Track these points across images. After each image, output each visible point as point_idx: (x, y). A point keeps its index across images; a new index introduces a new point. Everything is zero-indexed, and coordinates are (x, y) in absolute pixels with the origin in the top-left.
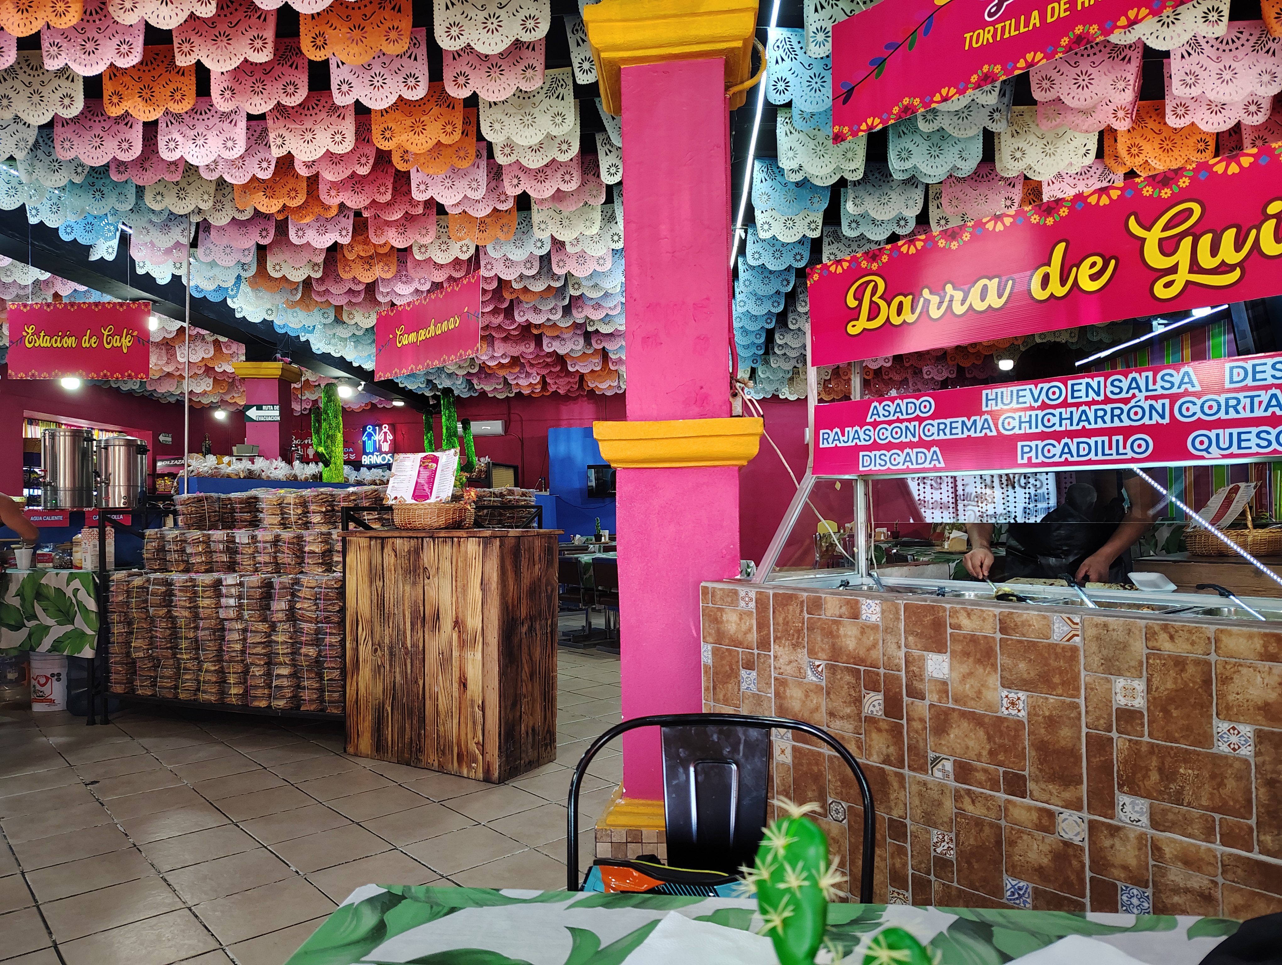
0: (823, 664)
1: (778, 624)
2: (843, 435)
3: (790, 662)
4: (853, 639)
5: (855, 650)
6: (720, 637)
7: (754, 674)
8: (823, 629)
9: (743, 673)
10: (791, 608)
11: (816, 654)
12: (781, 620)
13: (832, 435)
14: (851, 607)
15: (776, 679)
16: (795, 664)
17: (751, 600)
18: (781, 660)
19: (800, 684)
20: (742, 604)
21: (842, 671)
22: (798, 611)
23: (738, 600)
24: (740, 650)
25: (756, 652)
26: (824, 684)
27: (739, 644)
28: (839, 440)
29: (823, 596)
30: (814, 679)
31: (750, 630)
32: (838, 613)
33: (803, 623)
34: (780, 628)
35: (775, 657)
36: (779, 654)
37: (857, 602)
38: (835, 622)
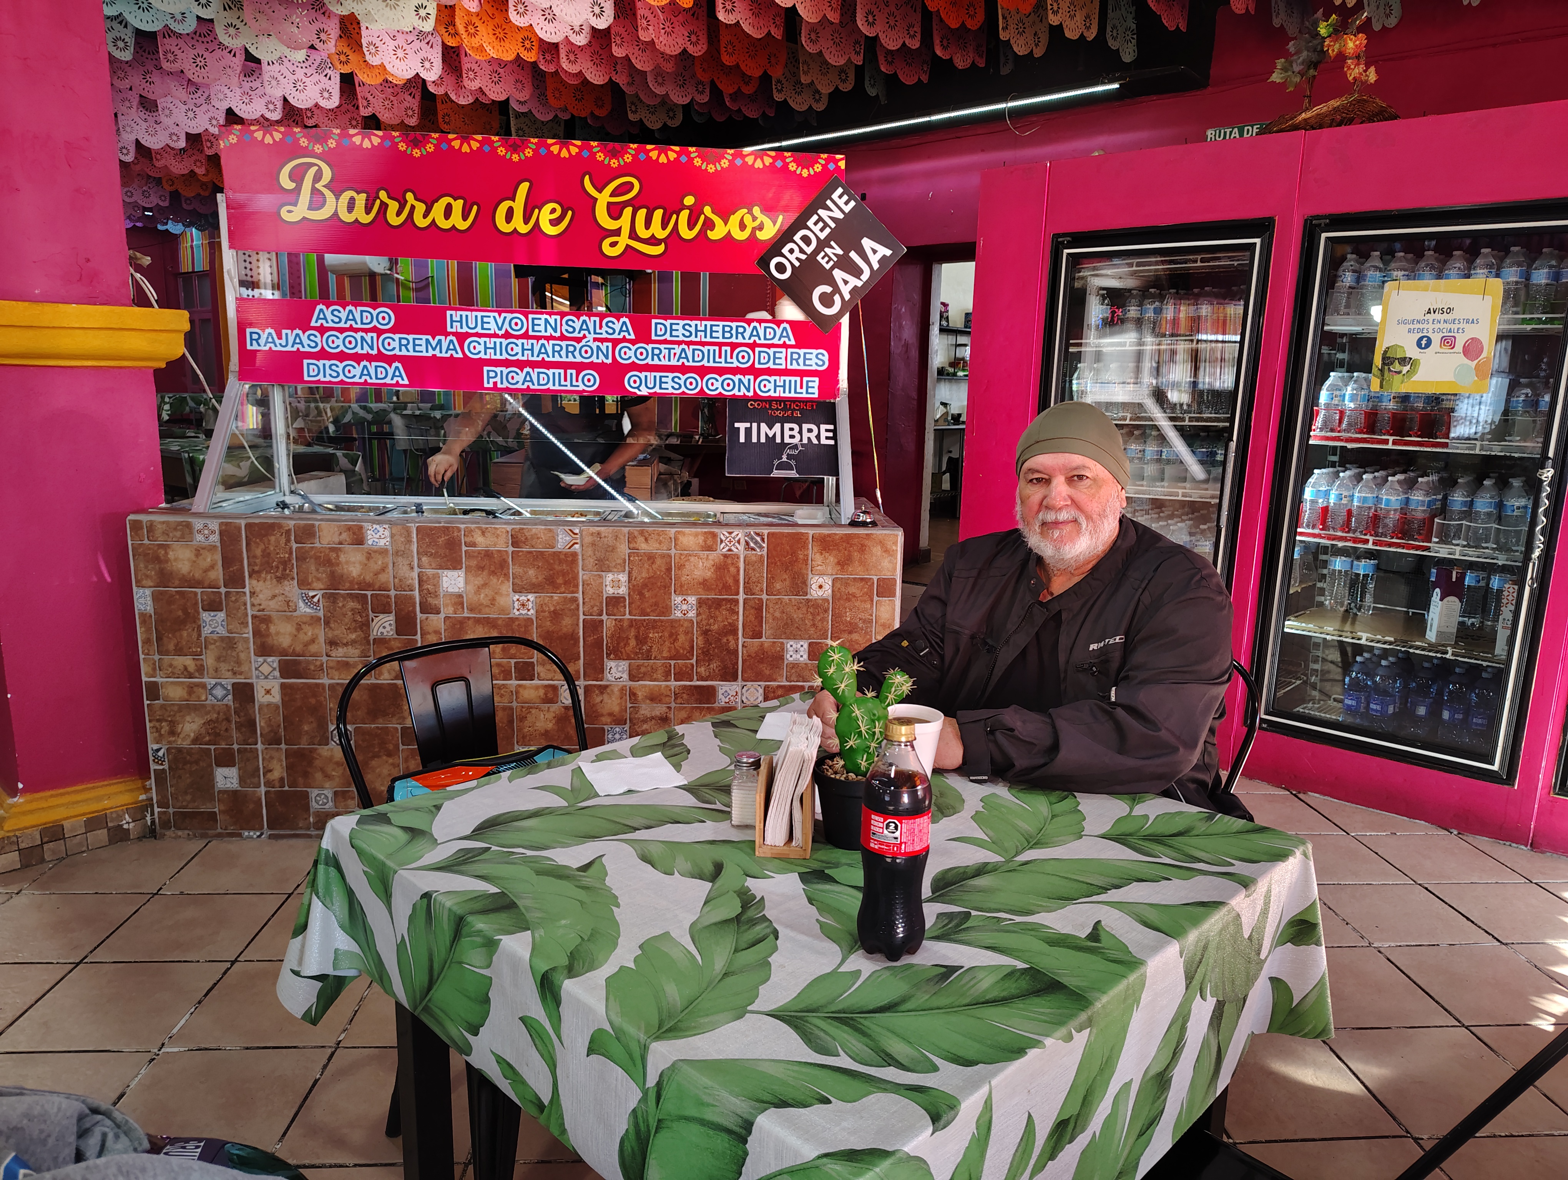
0: (320, 594)
1: (255, 557)
2: (280, 338)
3: (274, 596)
4: (357, 565)
5: (360, 576)
6: (164, 578)
7: (221, 615)
8: (317, 558)
9: (205, 616)
10: (273, 538)
11: (309, 584)
12: (258, 552)
13: (264, 336)
14: (354, 533)
15: (254, 617)
16: (281, 598)
17: (213, 532)
18: (261, 596)
19: (289, 619)
20: (199, 538)
21: (344, 598)
22: (283, 540)
23: (191, 533)
24: (199, 591)
25: (223, 590)
26: (321, 614)
27: (198, 584)
28: (274, 342)
29: (317, 523)
30: (308, 610)
31: (212, 567)
32: (337, 540)
33: (291, 553)
34: (258, 561)
35: (253, 594)
36: (258, 589)
37: (361, 527)
38: (332, 549)
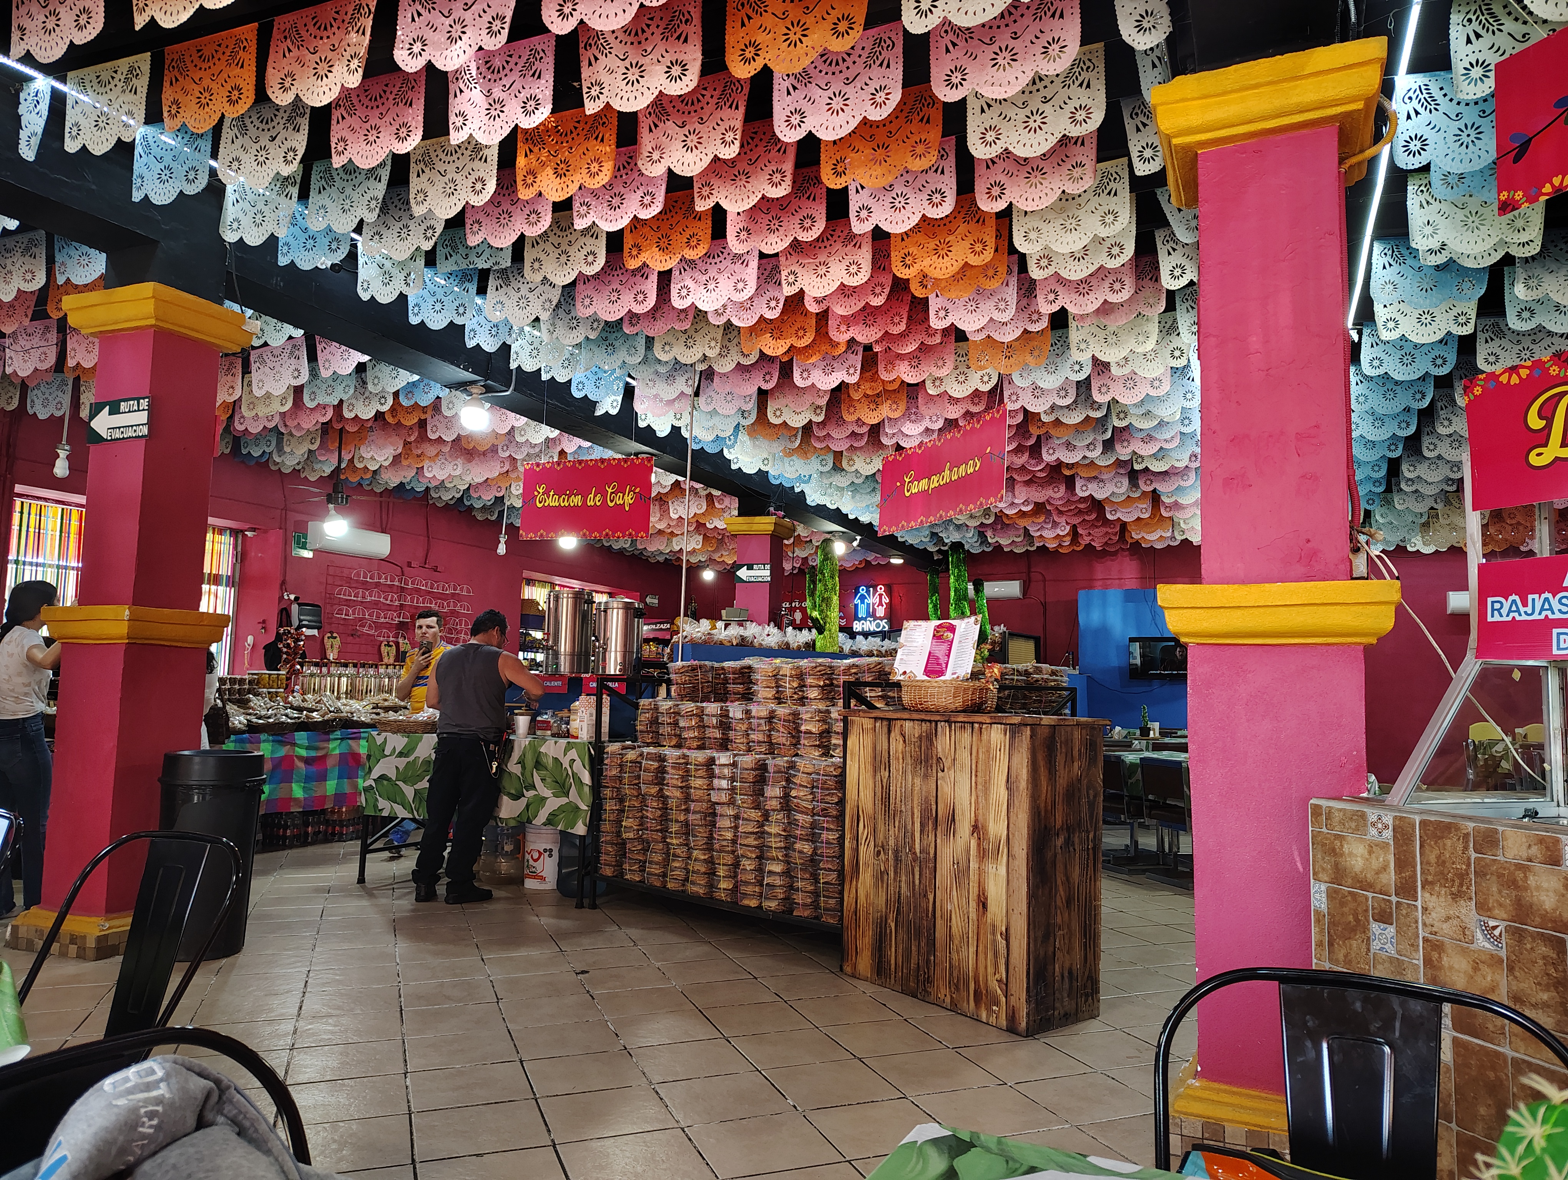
0: (1502, 926)
1: (1428, 863)
2: (1525, 604)
3: (1448, 918)
4: (1551, 894)
5: (1555, 910)
6: (1339, 874)
7: (1391, 930)
8: (1500, 876)
9: (1375, 927)
10: (1449, 843)
11: (1489, 910)
12: (1433, 858)
13: (1507, 605)
14: (1547, 848)
15: (1425, 940)
16: (1455, 922)
17: (1386, 827)
18: (1434, 915)
19: (1464, 952)
20: (1373, 831)
21: (1533, 938)
22: (1460, 846)
23: (1365, 825)
24: (1370, 895)
25: (1394, 899)
26: (1503, 954)
27: (1368, 886)
28: (1518, 611)
29: (1500, 829)
30: (1488, 945)
31: (1385, 868)
32: (1525, 855)
33: (1469, 865)
34: (1432, 869)
35: (1425, 909)
36: (1430, 905)
37: (1558, 841)
38: (1519, 867)
